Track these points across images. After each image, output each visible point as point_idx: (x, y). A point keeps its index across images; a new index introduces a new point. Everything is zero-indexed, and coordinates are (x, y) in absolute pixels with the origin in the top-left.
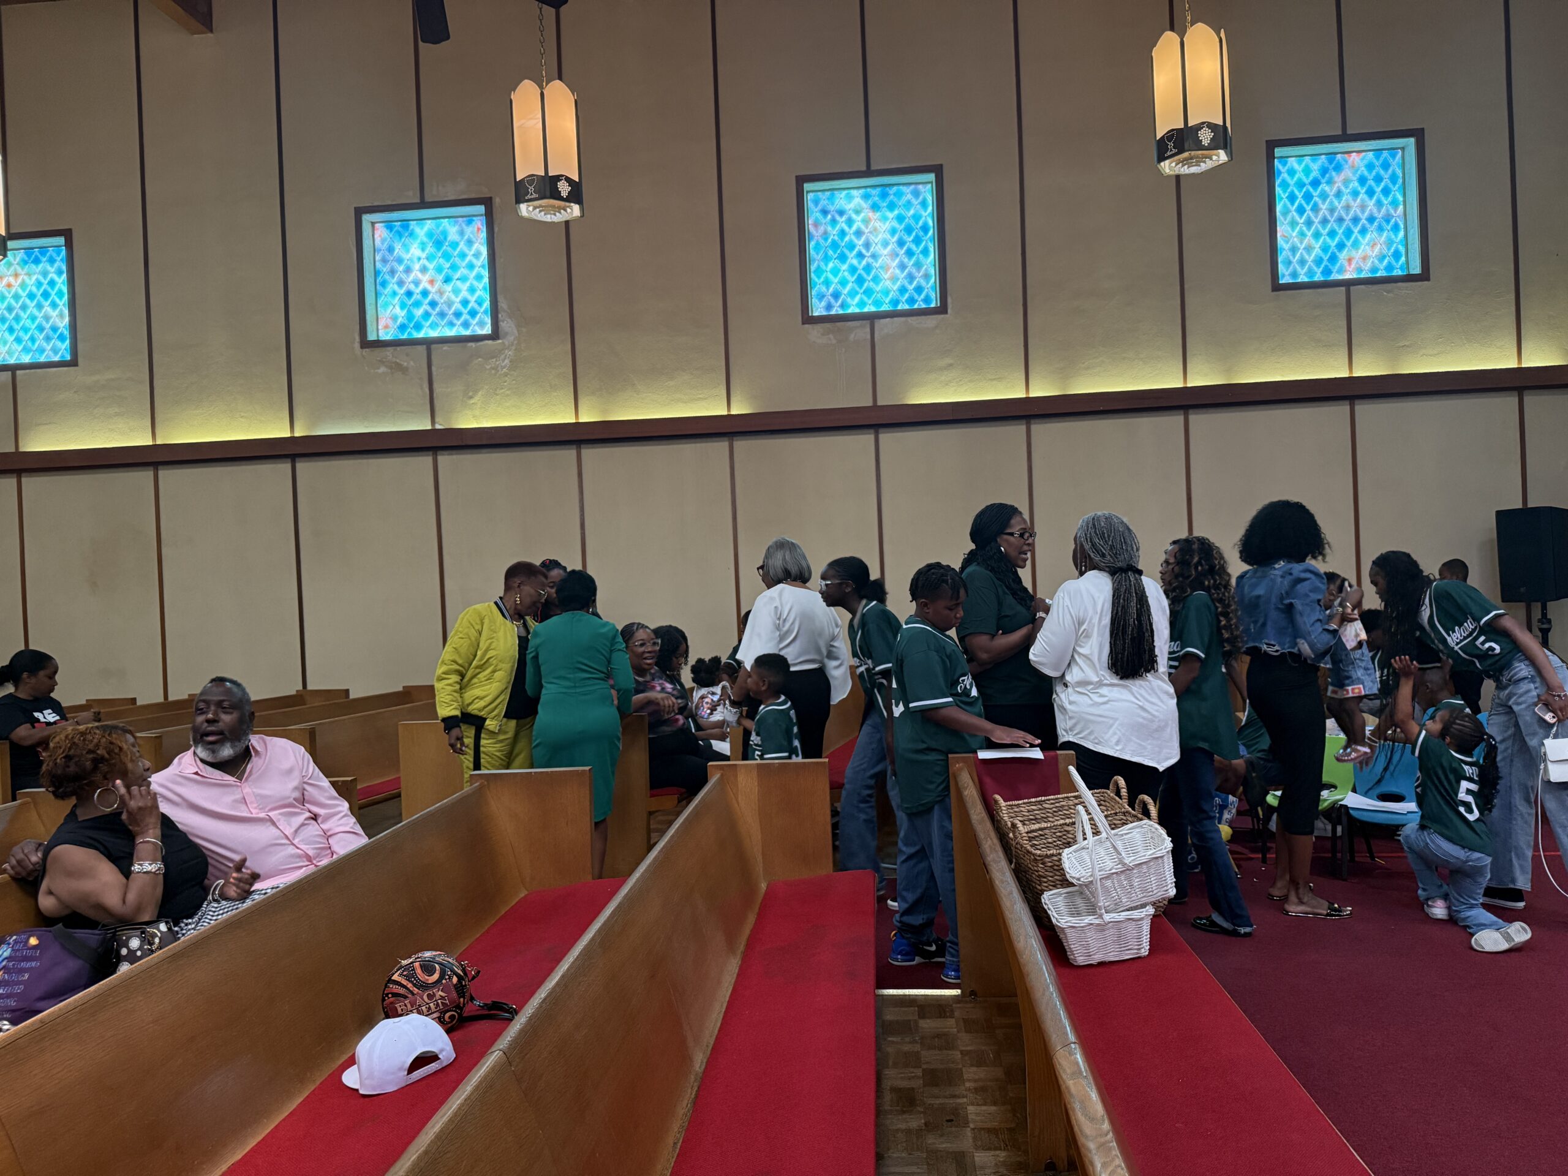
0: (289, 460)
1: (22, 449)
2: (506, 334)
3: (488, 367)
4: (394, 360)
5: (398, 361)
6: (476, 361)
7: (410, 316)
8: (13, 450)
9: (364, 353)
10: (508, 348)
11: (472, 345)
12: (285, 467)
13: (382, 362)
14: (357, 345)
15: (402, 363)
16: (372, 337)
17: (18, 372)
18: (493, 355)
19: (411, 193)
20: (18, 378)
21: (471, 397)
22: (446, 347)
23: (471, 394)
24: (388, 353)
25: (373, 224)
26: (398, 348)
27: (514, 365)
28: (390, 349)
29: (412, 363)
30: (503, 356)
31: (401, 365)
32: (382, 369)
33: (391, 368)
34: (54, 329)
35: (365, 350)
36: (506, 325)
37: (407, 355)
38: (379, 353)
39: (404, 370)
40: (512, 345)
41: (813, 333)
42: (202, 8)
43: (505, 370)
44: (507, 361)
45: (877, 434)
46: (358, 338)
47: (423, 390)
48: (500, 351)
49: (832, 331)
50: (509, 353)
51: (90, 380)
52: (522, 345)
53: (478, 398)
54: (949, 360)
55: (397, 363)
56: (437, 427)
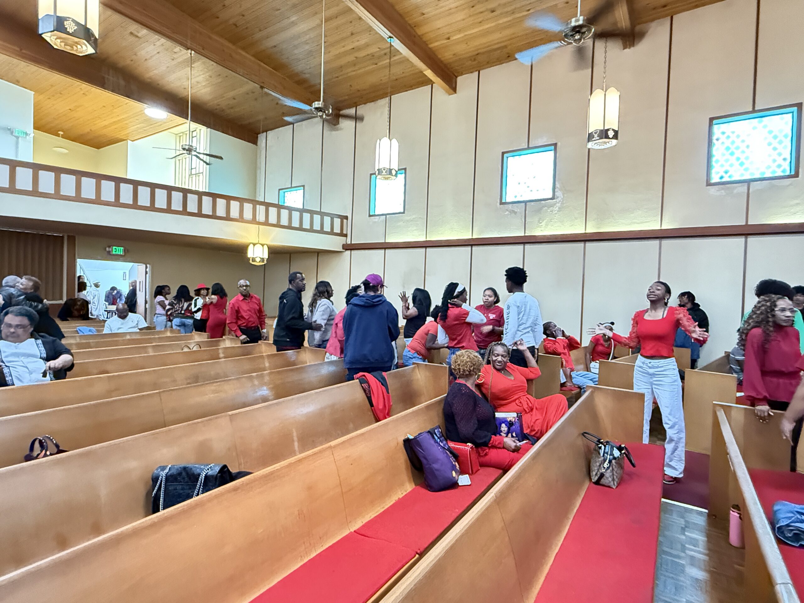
0: (470, 247)
1: (386, 241)
2: (558, 197)
3: (549, 211)
4: (512, 209)
6: (544, 209)
7: (519, 192)
8: (384, 241)
9: (501, 207)
10: (558, 203)
11: (543, 202)
13: (507, 210)
14: (498, 204)
15: (515, 210)
16: (503, 201)
17: (387, 216)
18: (552, 206)
20: (387, 218)
21: (541, 223)
22: (532, 203)
23: (541, 222)
24: (510, 207)
25: (507, 157)
26: (514, 205)
27: (560, 209)
28: (511, 205)
29: (519, 210)
30: (555, 207)
32: (507, 213)
33: (510, 212)
36: (558, 193)
37: (517, 207)
38: (506, 207)
39: (515, 213)
40: (560, 201)
41: (712, 190)
42: (454, 86)
43: (556, 212)
44: (557, 208)
45: (746, 238)
46: (499, 202)
47: (522, 220)
48: (555, 204)
49: (723, 189)
50: (558, 205)
51: (408, 218)
52: (564, 202)
53: (543, 223)
54: (797, 201)
55: (513, 210)
56: (526, 235)
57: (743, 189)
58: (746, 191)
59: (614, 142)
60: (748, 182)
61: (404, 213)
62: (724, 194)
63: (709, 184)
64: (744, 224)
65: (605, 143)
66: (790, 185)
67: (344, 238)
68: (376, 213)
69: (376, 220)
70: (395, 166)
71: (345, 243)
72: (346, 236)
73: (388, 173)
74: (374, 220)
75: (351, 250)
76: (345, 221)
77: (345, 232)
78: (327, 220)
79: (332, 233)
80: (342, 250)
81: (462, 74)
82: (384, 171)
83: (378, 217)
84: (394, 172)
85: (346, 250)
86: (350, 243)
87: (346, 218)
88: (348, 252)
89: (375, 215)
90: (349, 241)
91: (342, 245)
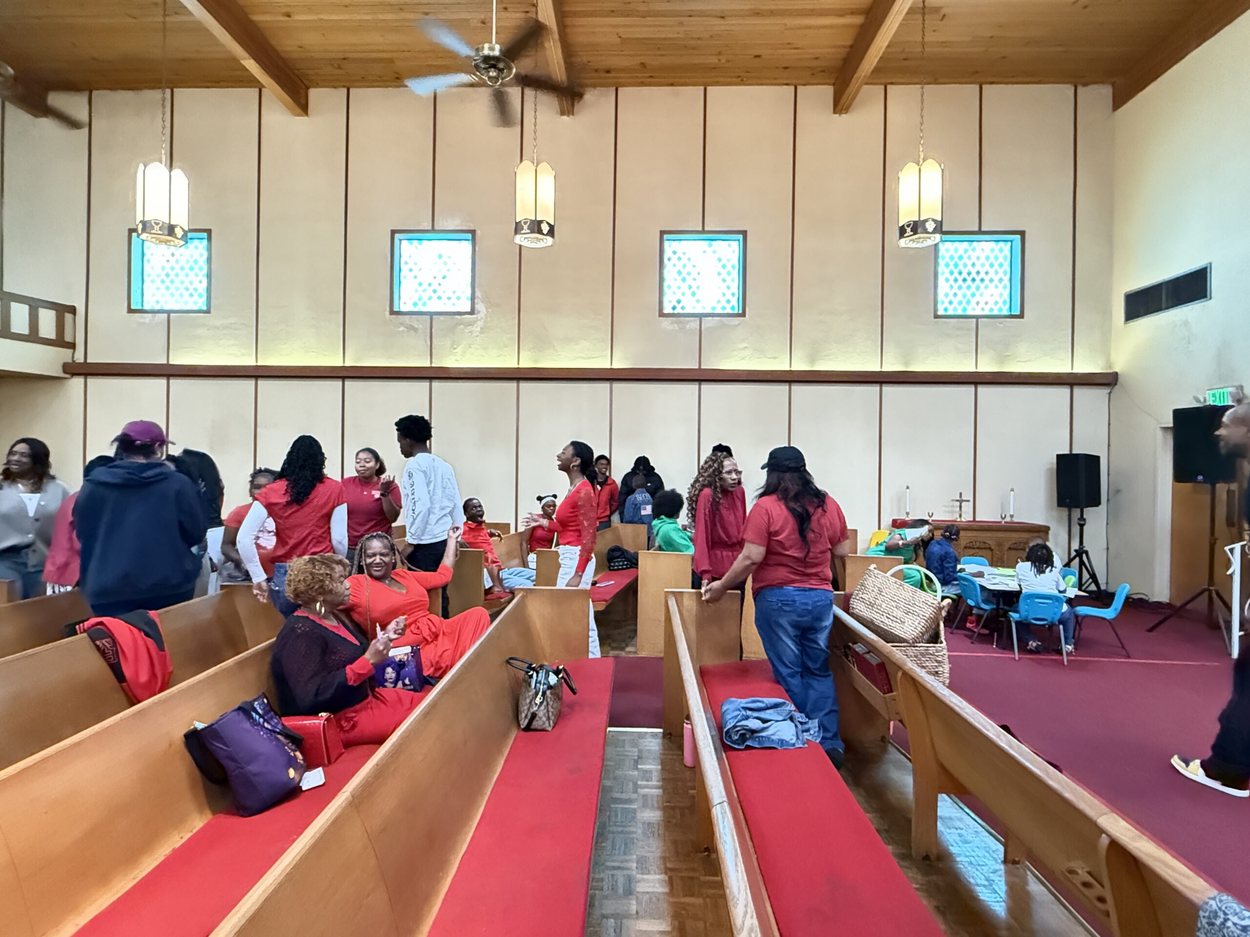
0: (341, 380)
1: (171, 362)
2: (479, 312)
3: (467, 331)
4: (410, 323)
6: (459, 327)
7: (420, 299)
8: (165, 362)
9: (391, 318)
10: (480, 320)
11: (458, 317)
12: (338, 384)
13: (402, 324)
14: (387, 313)
15: (415, 325)
16: (396, 309)
17: (172, 315)
18: (471, 324)
19: (426, 224)
20: (171, 318)
21: (455, 349)
22: (442, 318)
23: (455, 346)
24: (407, 319)
25: (400, 240)
26: (413, 316)
27: (483, 330)
29: (421, 326)
30: (476, 325)
31: (414, 327)
33: (407, 328)
34: (196, 290)
36: (480, 306)
37: (418, 321)
38: (400, 318)
39: (416, 330)
40: (482, 318)
41: (666, 323)
42: (303, 101)
43: (477, 333)
44: (479, 329)
45: (700, 385)
46: (388, 309)
47: (426, 342)
48: (475, 322)
49: (676, 323)
50: (480, 324)
51: (218, 323)
52: (489, 319)
53: (459, 350)
54: (745, 345)
55: (411, 325)
56: (434, 365)
57: (694, 324)
58: (698, 327)
59: (549, 240)
60: (700, 316)
61: (208, 311)
62: (677, 328)
63: (662, 314)
64: (697, 367)
65: (539, 240)
66: (739, 324)
67: (70, 351)
68: (147, 307)
69: (146, 320)
70: (181, 220)
71: (70, 361)
72: (72, 346)
73: (166, 233)
74: (142, 320)
75: (86, 375)
76: (68, 317)
77: (68, 338)
78: (19, 309)
79: (33, 338)
80: (60, 374)
81: (317, 86)
82: (157, 227)
83: (150, 315)
84: (179, 232)
85: (74, 374)
86: (82, 360)
87: (73, 310)
88: (79, 381)
89: (142, 311)
90: (79, 357)
91: (62, 363)
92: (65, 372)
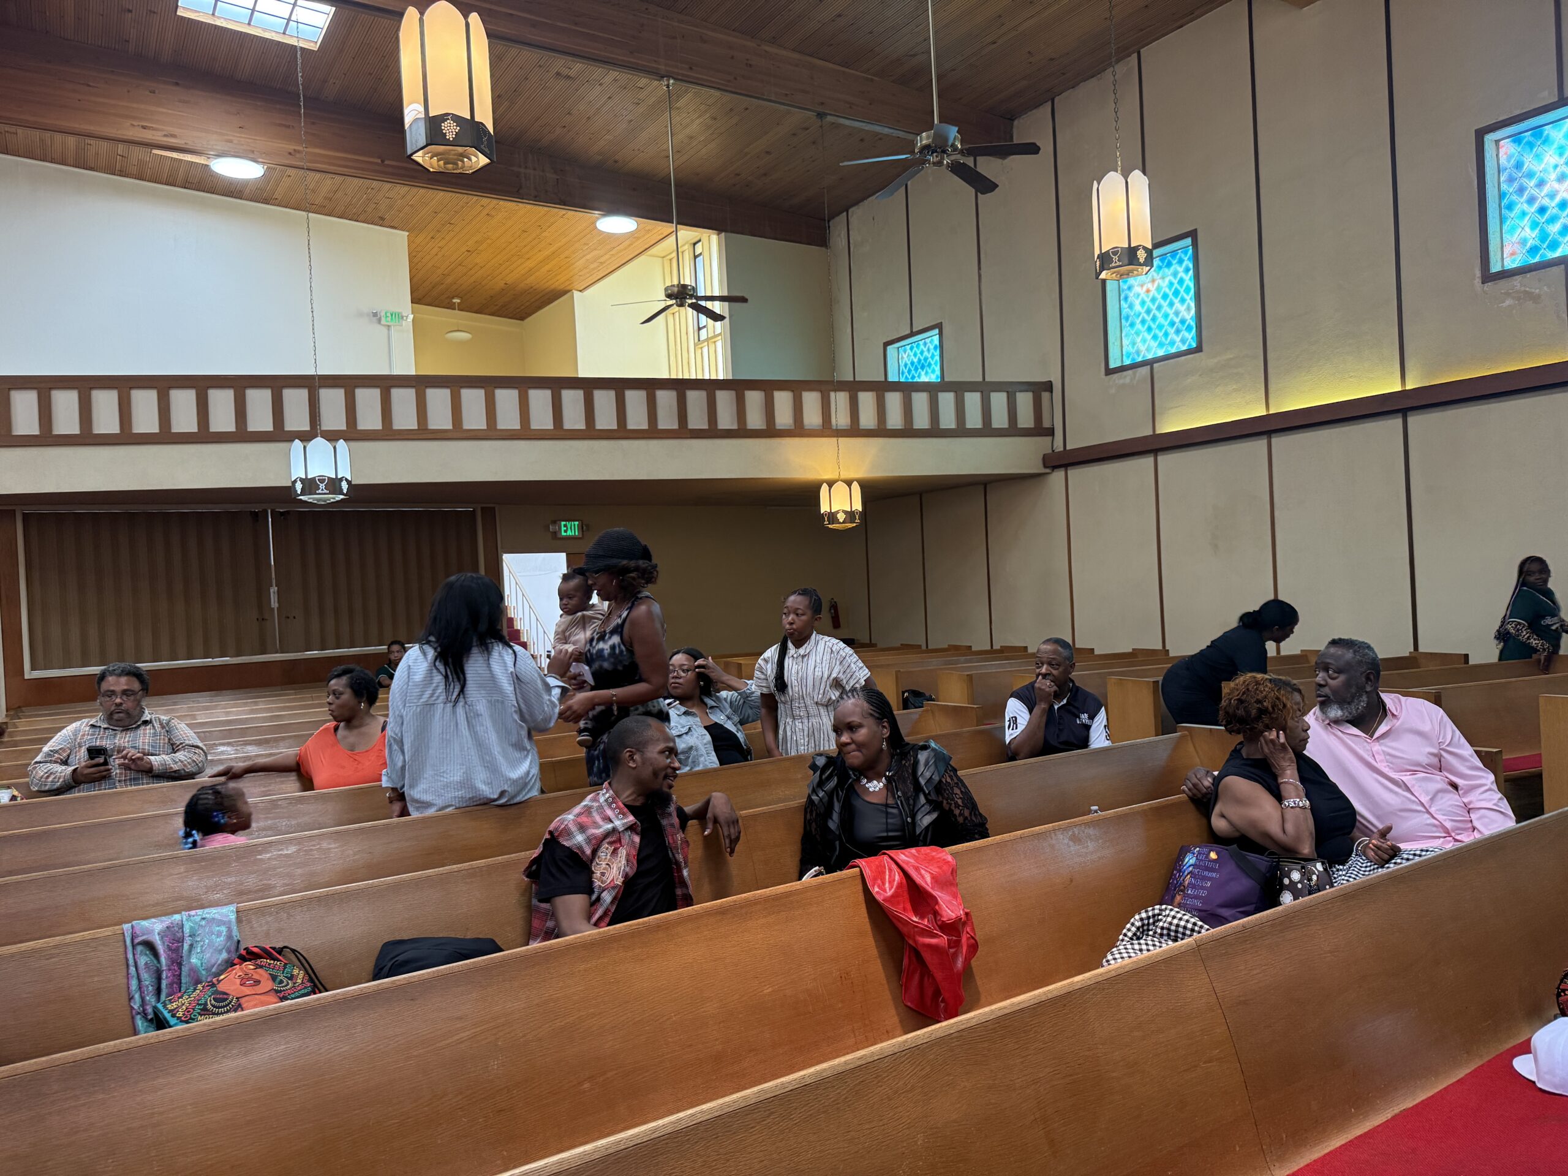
0: (1400, 415)
1: (1158, 432)
4: (1523, 289)
5: (1527, 289)
7: (1544, 236)
8: (1150, 433)
9: (1485, 288)
12: (1397, 422)
13: (1508, 294)
14: (1478, 281)
15: (1533, 291)
16: (1493, 269)
17: (1155, 365)
19: (1546, 93)
20: (1155, 371)
24: (1516, 283)
25: (1497, 142)
26: (1528, 275)
28: (1518, 278)
29: (1545, 288)
31: (1532, 293)
32: (1509, 302)
33: (1519, 299)
34: (1183, 321)
35: (1486, 285)
37: (1540, 280)
38: (1503, 285)
39: (1536, 299)
46: (1478, 273)
47: (1560, 318)
51: (1213, 363)
55: (1527, 293)
61: (1198, 350)
67: (1047, 439)
68: (1127, 362)
69: (1128, 380)
70: (1143, 237)
71: (1050, 451)
72: (1051, 432)
74: (1121, 381)
75: (1066, 466)
76: (1045, 395)
77: (1046, 424)
78: (999, 400)
79: (1013, 430)
80: (1041, 469)
82: (1116, 258)
83: (1130, 372)
84: (1141, 256)
85: (1055, 467)
86: (1061, 449)
87: (1048, 386)
88: (1058, 476)
89: (1122, 369)
90: (1059, 446)
91: (1042, 456)
92: (1045, 466)
